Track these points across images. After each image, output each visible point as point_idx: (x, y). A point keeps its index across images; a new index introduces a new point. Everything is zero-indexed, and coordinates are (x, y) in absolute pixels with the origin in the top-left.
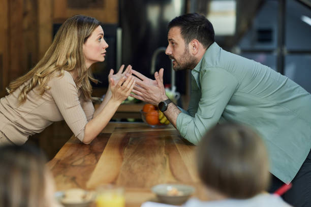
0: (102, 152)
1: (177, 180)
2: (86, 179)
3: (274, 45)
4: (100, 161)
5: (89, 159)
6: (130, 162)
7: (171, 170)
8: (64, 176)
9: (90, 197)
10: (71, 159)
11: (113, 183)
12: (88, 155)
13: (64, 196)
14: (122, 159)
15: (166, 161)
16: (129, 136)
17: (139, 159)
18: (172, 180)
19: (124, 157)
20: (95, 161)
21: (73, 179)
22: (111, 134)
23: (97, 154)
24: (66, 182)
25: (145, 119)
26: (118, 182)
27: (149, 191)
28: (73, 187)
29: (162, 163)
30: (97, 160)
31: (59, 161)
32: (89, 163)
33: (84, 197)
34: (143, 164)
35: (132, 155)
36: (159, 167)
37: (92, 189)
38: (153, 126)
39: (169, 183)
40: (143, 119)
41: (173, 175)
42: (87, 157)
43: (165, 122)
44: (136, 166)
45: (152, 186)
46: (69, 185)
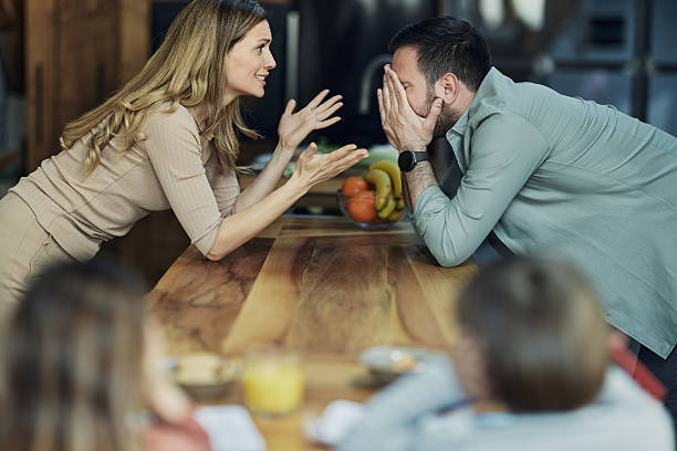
0: (255, 278)
1: (413, 339)
2: (221, 334)
3: (626, 54)
4: (251, 297)
5: (227, 292)
6: (314, 301)
7: (401, 317)
8: (176, 327)
9: (231, 370)
10: (190, 292)
11: (279, 343)
12: (225, 283)
13: (176, 369)
14: (298, 293)
15: (389, 297)
16: (311, 244)
17: (333, 294)
18: (403, 338)
19: (301, 288)
20: (241, 297)
21: (195, 334)
22: (274, 239)
23: (245, 284)
24: (179, 339)
25: (347, 208)
26: (290, 340)
27: (354, 362)
28: (194, 350)
29: (381, 304)
30: (245, 294)
31: (164, 295)
32: (226, 300)
33: (218, 371)
34: (341, 305)
35: (317, 286)
36: (376, 311)
37: (236, 354)
38: (363, 225)
39: (397, 345)
40: (342, 209)
41: (405, 328)
42: (224, 286)
43: (390, 216)
44: (326, 309)
45: (360, 350)
46: (187, 345)
